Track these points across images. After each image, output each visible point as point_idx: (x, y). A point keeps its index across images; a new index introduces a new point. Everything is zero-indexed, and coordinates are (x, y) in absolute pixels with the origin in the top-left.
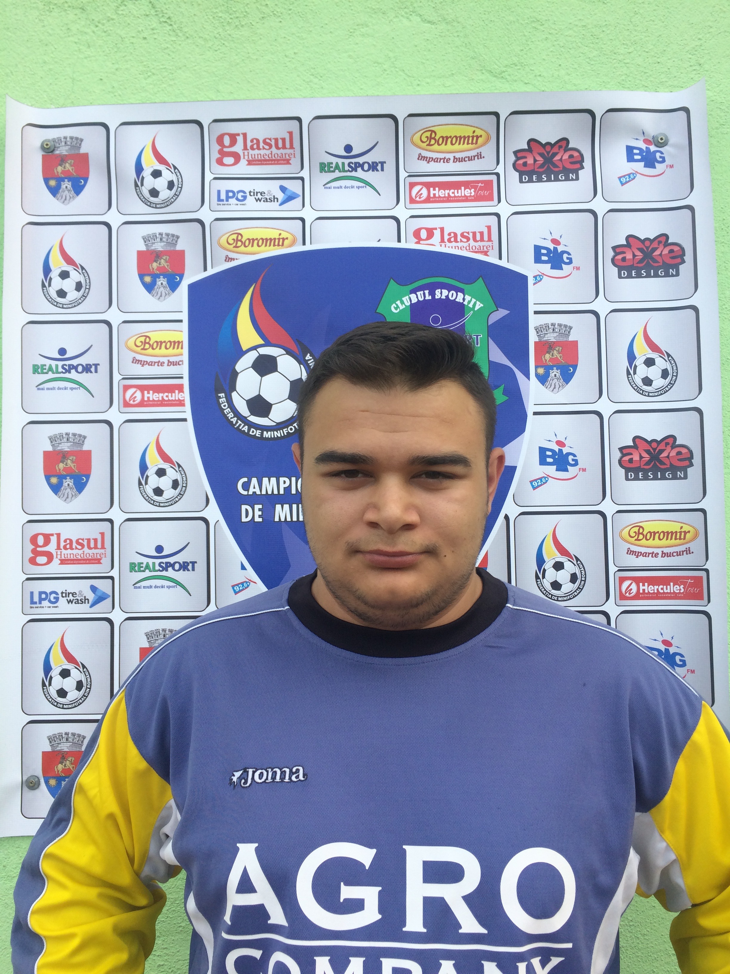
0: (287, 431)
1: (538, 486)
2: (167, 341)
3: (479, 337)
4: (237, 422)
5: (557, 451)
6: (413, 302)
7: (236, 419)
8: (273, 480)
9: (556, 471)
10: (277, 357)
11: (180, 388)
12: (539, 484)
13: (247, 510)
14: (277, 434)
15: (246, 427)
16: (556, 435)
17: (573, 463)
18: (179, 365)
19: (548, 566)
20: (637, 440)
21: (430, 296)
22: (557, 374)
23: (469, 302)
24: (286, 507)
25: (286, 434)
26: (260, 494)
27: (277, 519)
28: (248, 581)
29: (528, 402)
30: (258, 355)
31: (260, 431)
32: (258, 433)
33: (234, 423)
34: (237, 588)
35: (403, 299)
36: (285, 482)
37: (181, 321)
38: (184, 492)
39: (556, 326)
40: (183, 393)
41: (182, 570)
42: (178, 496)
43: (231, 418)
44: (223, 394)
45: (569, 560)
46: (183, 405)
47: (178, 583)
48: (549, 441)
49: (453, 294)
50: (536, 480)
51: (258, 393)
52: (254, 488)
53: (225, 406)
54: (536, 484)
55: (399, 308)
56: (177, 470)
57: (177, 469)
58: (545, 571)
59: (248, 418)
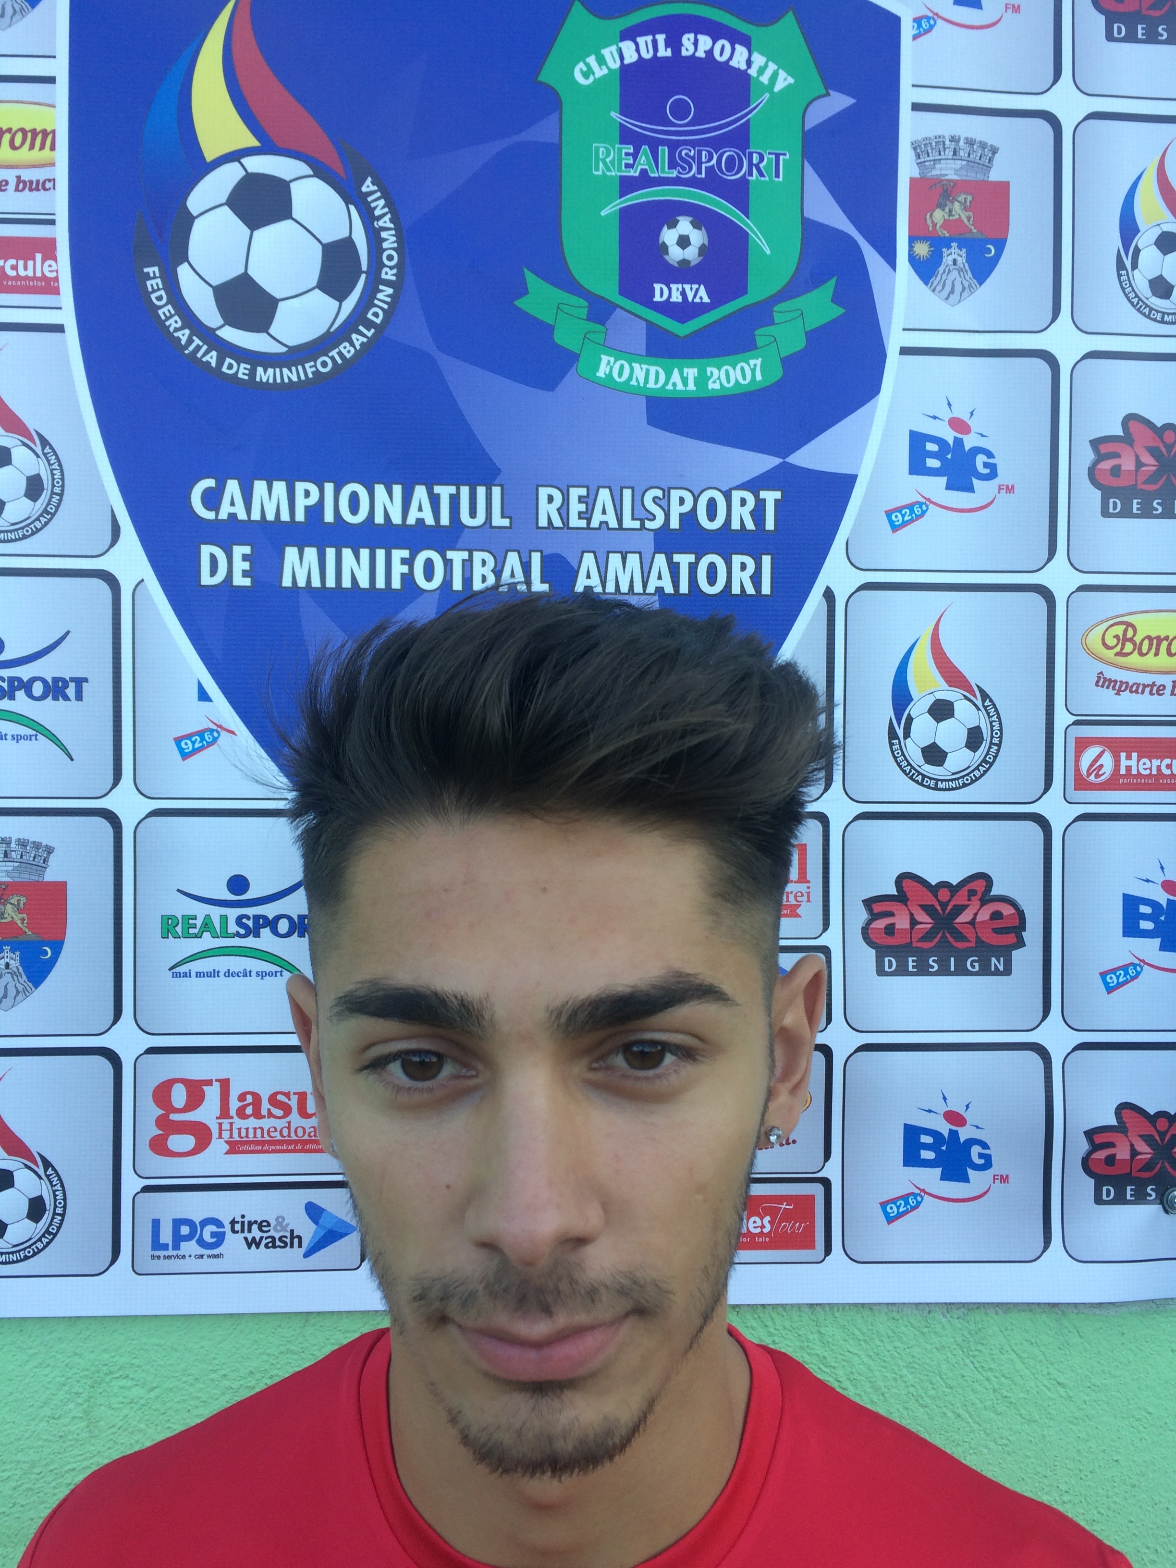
0: (314, 369)
1: (905, 524)
2: (14, 130)
3: (781, 157)
4: (190, 341)
5: (951, 443)
6: (627, 62)
7: (187, 332)
8: (280, 487)
9: (947, 488)
10: (292, 181)
11: (48, 248)
12: (906, 518)
13: (214, 560)
14: (291, 375)
15: (214, 354)
16: (949, 405)
17: (987, 471)
18: (45, 189)
19: (919, 709)
20: (1131, 424)
21: (669, 50)
22: (959, 259)
23: (761, 71)
24: (311, 553)
25: (310, 376)
26: (246, 519)
27: (287, 582)
28: (215, 727)
29: (890, 323)
30: (244, 173)
31: (248, 367)
32: (242, 371)
33: (183, 342)
34: (187, 745)
35: (603, 51)
36: (307, 494)
37: (51, 80)
38: (57, 508)
39: (961, 143)
40: (56, 260)
41: (50, 697)
42: (41, 515)
43: (176, 330)
44: (156, 269)
45: (966, 698)
46: (56, 291)
47: (40, 730)
48: (935, 417)
49: (723, 47)
50: (899, 509)
51: (243, 271)
52: (232, 504)
53: (160, 298)
54: (900, 517)
55: (593, 74)
56: (40, 452)
57: (38, 449)
58: (910, 719)
59: (218, 333)
